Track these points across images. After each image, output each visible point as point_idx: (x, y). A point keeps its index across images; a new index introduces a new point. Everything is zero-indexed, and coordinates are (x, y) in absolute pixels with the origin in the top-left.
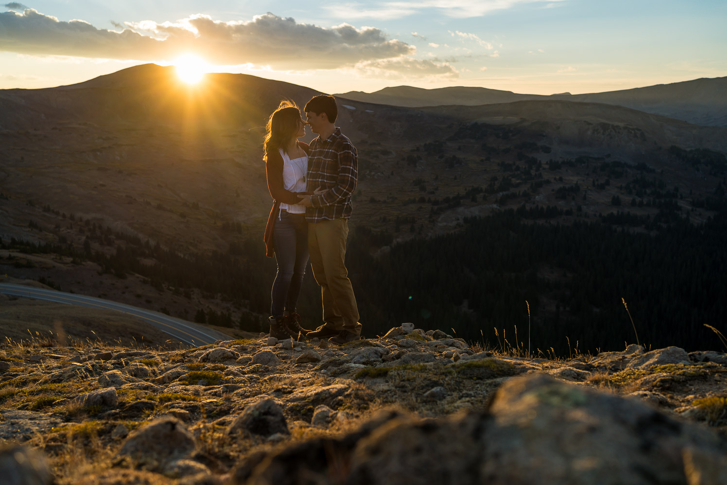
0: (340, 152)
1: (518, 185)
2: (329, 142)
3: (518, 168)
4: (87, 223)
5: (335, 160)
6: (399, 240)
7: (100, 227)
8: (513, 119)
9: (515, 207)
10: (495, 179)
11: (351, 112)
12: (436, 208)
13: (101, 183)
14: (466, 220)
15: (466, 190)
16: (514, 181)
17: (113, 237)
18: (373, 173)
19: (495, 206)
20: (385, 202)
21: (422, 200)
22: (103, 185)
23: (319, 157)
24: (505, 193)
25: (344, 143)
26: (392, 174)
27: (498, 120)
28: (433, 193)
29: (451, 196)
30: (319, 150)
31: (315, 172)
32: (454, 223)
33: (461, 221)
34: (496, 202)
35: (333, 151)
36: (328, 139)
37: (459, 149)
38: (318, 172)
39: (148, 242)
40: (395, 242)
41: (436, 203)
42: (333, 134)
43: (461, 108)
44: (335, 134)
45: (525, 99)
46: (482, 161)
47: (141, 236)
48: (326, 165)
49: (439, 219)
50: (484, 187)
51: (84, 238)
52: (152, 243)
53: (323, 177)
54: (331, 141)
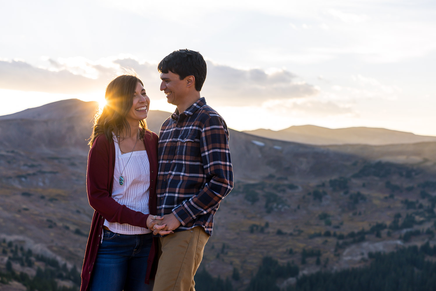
0: (205, 127)
1: (421, 223)
2: (188, 114)
3: (421, 206)
4: (10, 244)
5: (196, 140)
6: (306, 272)
7: (22, 249)
8: (416, 159)
9: (419, 243)
10: (398, 216)
11: (260, 148)
12: (341, 242)
13: (24, 206)
14: (371, 255)
15: (370, 225)
16: (418, 218)
17: (33, 259)
18: (280, 206)
19: (399, 242)
20: (291, 235)
21: (328, 234)
22: (26, 209)
23: (174, 139)
24: (409, 230)
25: (211, 115)
26: (299, 207)
27: (401, 159)
28: (337, 227)
29: (356, 231)
30: (174, 129)
31: (168, 162)
32: (359, 258)
33: (366, 256)
34: (400, 238)
35: (194, 128)
36: (187, 110)
37: (364, 185)
38: (171, 162)
39: (65, 266)
40: (301, 274)
41: (341, 237)
42: (195, 105)
43: (365, 147)
44: (198, 104)
45: (426, 140)
46: (386, 198)
47: (59, 258)
48: (184, 150)
49: (345, 253)
50: (388, 223)
51: (6, 259)
52: (70, 266)
53: (180, 167)
54: (191, 113)
